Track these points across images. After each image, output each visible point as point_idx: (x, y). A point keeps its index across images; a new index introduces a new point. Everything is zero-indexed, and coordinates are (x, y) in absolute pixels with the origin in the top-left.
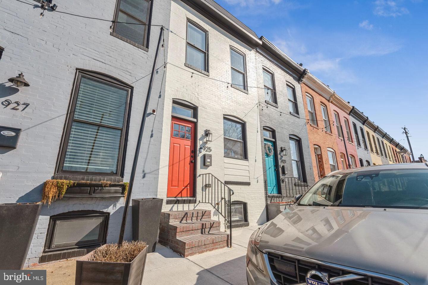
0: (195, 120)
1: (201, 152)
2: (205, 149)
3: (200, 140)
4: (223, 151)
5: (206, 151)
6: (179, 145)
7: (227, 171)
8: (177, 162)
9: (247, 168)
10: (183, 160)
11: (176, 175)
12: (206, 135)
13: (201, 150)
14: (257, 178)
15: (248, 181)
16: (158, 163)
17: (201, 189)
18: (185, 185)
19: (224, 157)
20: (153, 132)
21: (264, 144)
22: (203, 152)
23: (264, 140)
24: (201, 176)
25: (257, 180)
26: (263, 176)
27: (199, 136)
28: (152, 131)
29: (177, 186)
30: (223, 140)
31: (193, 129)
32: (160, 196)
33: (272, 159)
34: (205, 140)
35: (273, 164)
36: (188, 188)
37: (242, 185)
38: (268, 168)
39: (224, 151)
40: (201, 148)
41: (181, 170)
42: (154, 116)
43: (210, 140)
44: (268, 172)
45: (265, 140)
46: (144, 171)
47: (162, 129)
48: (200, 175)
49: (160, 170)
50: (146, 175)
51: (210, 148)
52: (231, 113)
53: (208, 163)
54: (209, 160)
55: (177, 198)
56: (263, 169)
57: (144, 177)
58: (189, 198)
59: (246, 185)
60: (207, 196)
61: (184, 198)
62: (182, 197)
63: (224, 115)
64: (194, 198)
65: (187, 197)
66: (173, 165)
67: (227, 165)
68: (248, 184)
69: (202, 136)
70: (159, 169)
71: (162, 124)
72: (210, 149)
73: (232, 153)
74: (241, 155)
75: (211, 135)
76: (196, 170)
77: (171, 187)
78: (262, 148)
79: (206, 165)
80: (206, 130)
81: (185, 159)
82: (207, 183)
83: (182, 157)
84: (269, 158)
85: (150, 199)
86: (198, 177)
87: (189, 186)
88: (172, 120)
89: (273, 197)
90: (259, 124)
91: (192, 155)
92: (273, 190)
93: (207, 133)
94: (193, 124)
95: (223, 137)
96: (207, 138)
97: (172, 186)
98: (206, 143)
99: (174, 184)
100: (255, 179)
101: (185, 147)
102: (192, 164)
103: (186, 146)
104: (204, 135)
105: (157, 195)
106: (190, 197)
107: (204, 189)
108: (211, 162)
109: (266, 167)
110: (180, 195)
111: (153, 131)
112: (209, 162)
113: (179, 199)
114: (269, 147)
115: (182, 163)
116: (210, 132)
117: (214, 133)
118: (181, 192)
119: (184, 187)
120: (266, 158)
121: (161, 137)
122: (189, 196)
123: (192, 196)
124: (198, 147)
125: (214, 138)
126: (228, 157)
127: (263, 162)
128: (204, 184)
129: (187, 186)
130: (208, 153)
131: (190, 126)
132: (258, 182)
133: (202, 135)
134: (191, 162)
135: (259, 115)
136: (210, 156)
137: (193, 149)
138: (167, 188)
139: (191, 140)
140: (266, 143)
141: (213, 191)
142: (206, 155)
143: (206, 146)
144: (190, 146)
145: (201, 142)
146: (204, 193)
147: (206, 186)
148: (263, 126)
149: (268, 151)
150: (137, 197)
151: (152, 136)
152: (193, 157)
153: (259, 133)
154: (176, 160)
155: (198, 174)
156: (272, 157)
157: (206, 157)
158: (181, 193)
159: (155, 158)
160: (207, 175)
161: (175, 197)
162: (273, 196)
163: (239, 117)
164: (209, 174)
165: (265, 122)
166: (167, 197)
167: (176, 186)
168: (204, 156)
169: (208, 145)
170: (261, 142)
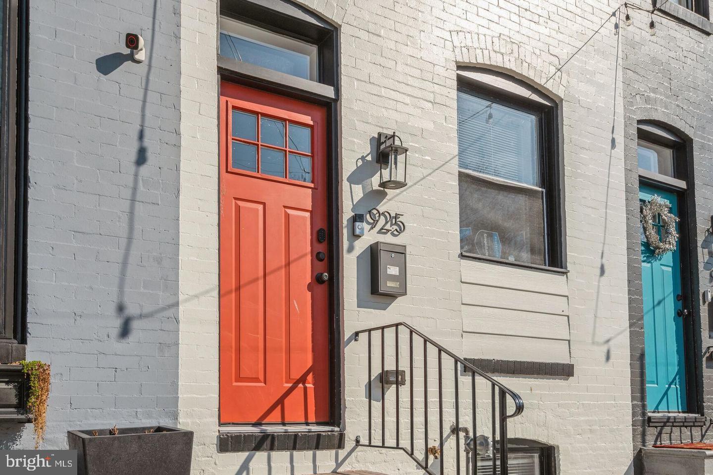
0: (327, 91)
1: (359, 237)
2: (375, 222)
3: (352, 180)
4: (456, 233)
5: (380, 232)
6: (261, 207)
7: (472, 320)
8: (257, 279)
9: (560, 305)
10: (279, 268)
11: (253, 335)
12: (378, 161)
13: (357, 224)
14: (608, 341)
15: (563, 359)
16: (171, 283)
17: (363, 391)
18: (296, 375)
19: (462, 256)
20: (147, 142)
21: (638, 204)
22: (369, 237)
23: (637, 182)
24: (363, 337)
25: (604, 349)
26: (627, 333)
27: (349, 162)
28: (141, 136)
29: (262, 378)
30: (456, 183)
31: (319, 132)
32: (189, 421)
33: (670, 269)
34: (375, 181)
35: (669, 288)
36: (310, 386)
37: (539, 374)
38: (647, 304)
39: (461, 231)
40: (357, 218)
41: (277, 312)
42: (142, 69)
43: (400, 178)
44: (648, 320)
45: (646, 184)
46: (121, 308)
47: (178, 133)
48: (357, 334)
49: (181, 307)
50: (135, 325)
51: (396, 218)
52: (493, 54)
53: (390, 284)
54: (393, 271)
55: (264, 427)
56: (630, 308)
57: (125, 332)
58: (315, 428)
59: (554, 375)
60: (390, 419)
61: (292, 429)
62: (284, 424)
63: (460, 67)
64: (337, 429)
65: (307, 424)
66: (238, 289)
67: (471, 294)
68: (564, 371)
69: (360, 163)
70: (176, 304)
71: (177, 108)
72: (397, 223)
73: (492, 241)
74: (533, 251)
75: (401, 158)
76: (338, 315)
77: (235, 384)
78: (628, 219)
79: (382, 289)
80: (380, 135)
81: (288, 264)
82: (390, 366)
83: (277, 259)
84: (656, 264)
85: (149, 428)
86: (350, 340)
87: (310, 377)
88: (222, 92)
89: (667, 422)
90: (620, 110)
91: (322, 248)
92: (666, 393)
93: (382, 147)
94: (319, 114)
95: (454, 167)
96: (386, 173)
97: (239, 379)
98: (379, 195)
99: (246, 372)
100: (598, 344)
101: (287, 216)
102: (322, 290)
103: (289, 211)
104: (369, 158)
105: (175, 416)
106: (318, 424)
107: (376, 391)
108: (402, 278)
109: (641, 302)
110: (276, 415)
111: (147, 133)
112: (393, 278)
113: (270, 429)
114: (657, 217)
115: (277, 280)
116: (397, 143)
117: (417, 150)
118: (280, 402)
119: (290, 385)
120: (644, 264)
121: (178, 169)
122: (312, 418)
123: (327, 420)
124: (347, 213)
125: (414, 173)
126: (480, 259)
127: (629, 281)
128: (376, 371)
129: (303, 380)
130: (388, 239)
131: (308, 120)
132: (608, 358)
133: (363, 158)
134: (318, 279)
135: (620, 69)
136: (400, 252)
137: (321, 224)
138: (216, 384)
139: (312, 185)
140: (647, 197)
141: (419, 399)
142: (381, 247)
143: (382, 208)
144: (311, 212)
145: (358, 192)
146: (376, 405)
147: (385, 379)
148: (640, 122)
149: (652, 232)
150: (92, 421)
151: (141, 158)
152: (326, 259)
153: (620, 150)
154: (253, 267)
155: (347, 333)
156: (668, 258)
157: (383, 257)
158: (279, 407)
159: (159, 261)
160: (390, 334)
161: (254, 421)
162: (669, 418)
163: (531, 74)
164: (397, 325)
165: (647, 100)
166: (220, 424)
167: (256, 380)
168: (374, 252)
169: (391, 204)
170: (623, 195)
